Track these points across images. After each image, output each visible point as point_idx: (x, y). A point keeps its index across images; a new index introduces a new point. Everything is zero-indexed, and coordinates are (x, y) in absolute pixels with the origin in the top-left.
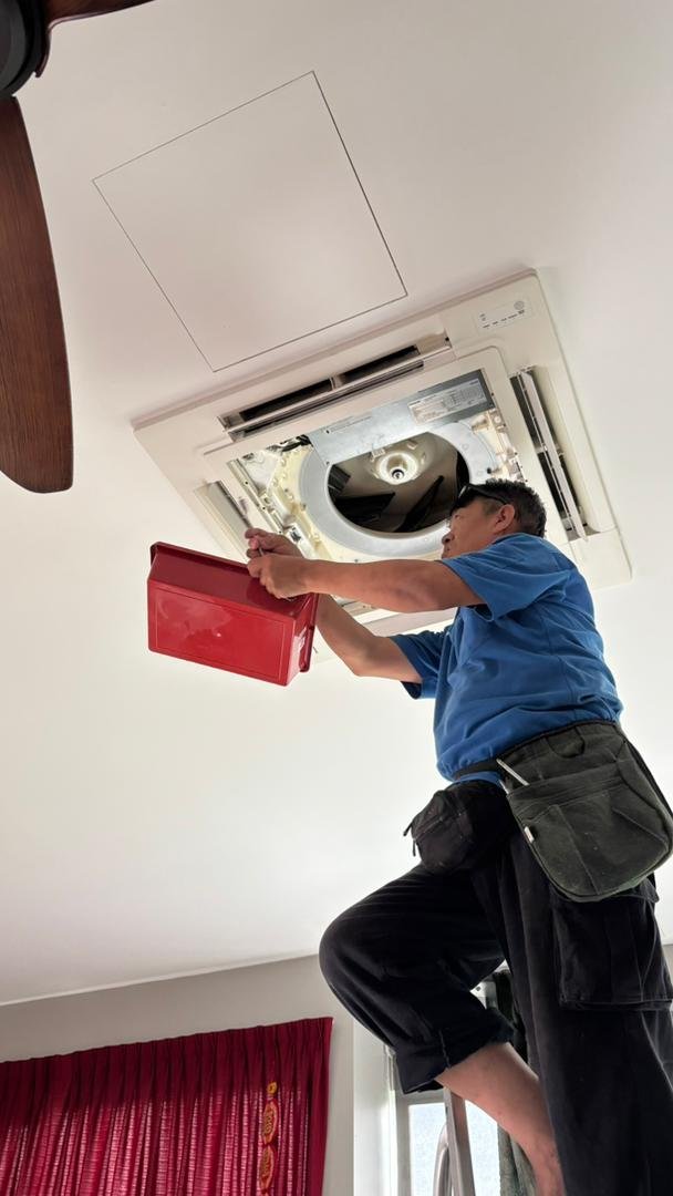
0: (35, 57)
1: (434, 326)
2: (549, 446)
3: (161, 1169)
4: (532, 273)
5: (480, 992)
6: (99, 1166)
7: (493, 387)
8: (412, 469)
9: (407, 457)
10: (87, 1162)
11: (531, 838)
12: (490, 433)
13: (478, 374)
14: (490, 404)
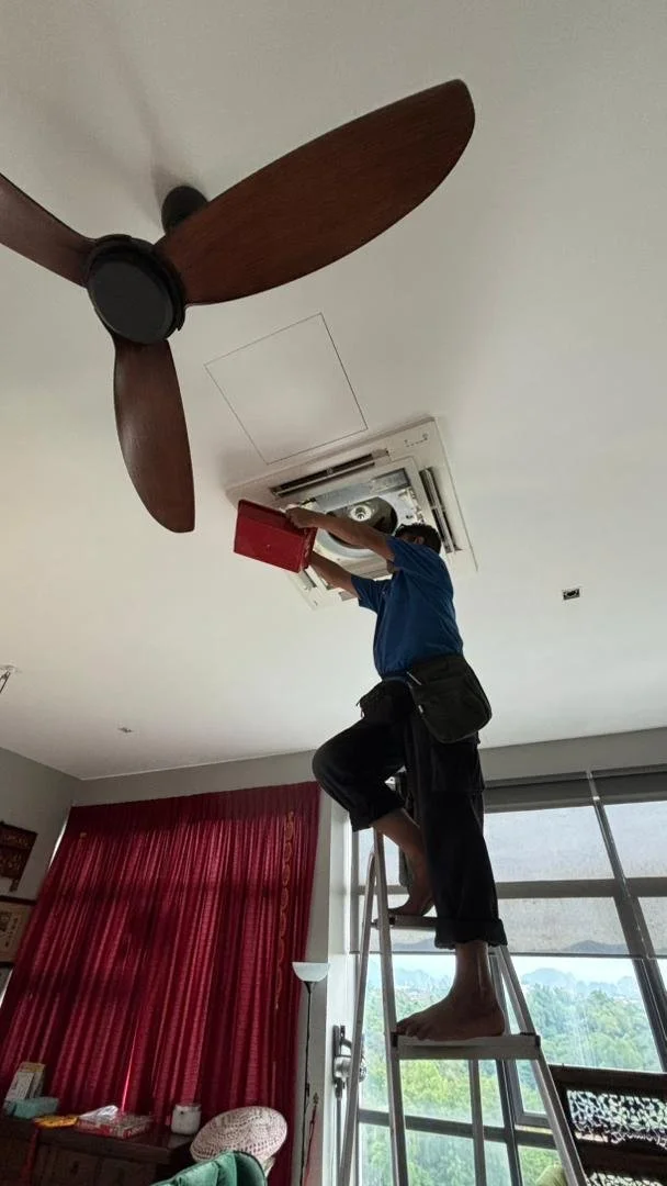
0: (178, 322)
1: (380, 445)
2: (438, 507)
3: (236, 852)
4: (432, 419)
5: (391, 782)
6: (206, 850)
7: (410, 475)
8: (368, 514)
9: (366, 508)
10: (199, 848)
11: (421, 711)
12: (408, 498)
13: (403, 469)
14: (408, 484)
